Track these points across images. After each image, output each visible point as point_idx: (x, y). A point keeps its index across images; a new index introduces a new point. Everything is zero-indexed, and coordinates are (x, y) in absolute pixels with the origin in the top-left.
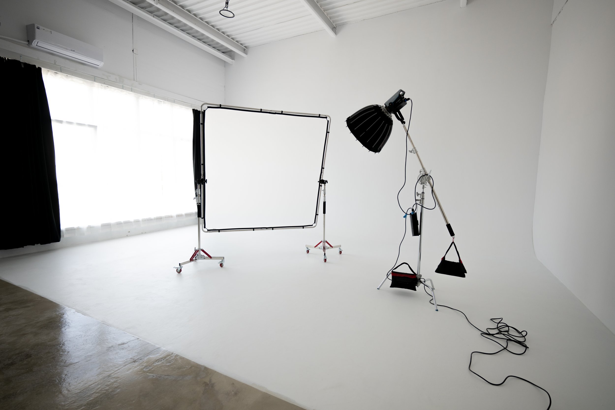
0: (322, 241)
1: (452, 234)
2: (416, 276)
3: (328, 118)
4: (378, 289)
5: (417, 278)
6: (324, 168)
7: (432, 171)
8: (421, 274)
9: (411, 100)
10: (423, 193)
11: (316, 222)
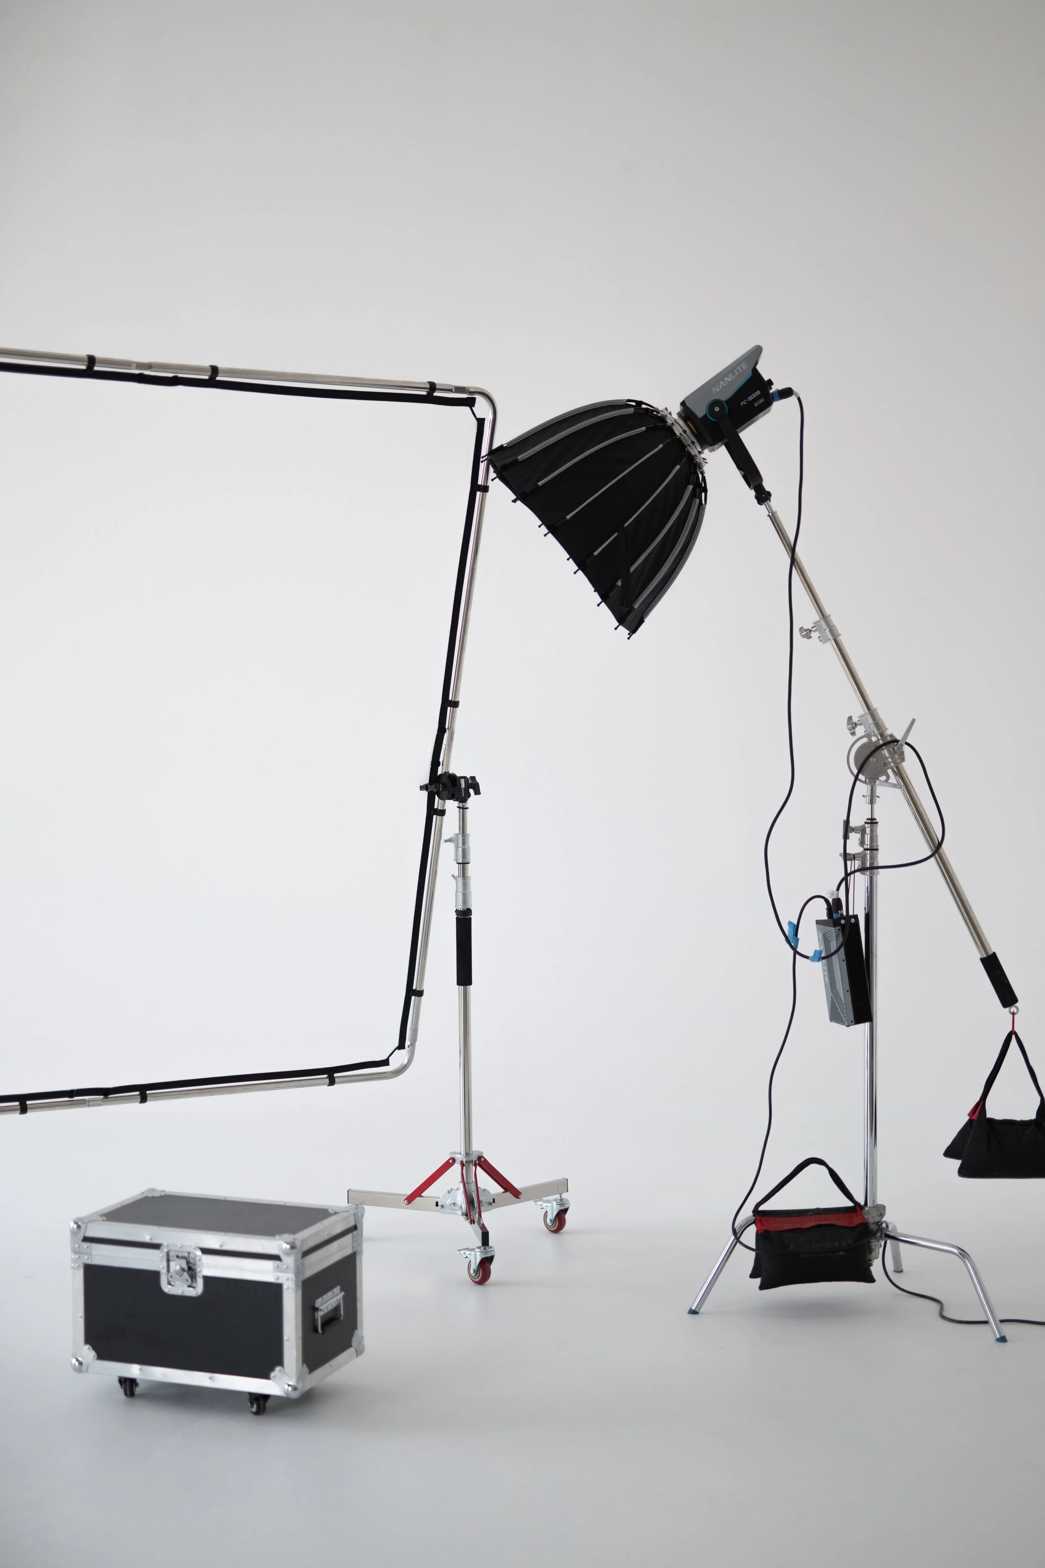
0: (454, 1160)
1: (1007, 997)
2: (863, 1212)
3: (480, 401)
4: (693, 1312)
5: (865, 1225)
6: (455, 704)
7: (916, 723)
8: (879, 1201)
9: (799, 399)
10: (872, 822)
11: (408, 1043)
